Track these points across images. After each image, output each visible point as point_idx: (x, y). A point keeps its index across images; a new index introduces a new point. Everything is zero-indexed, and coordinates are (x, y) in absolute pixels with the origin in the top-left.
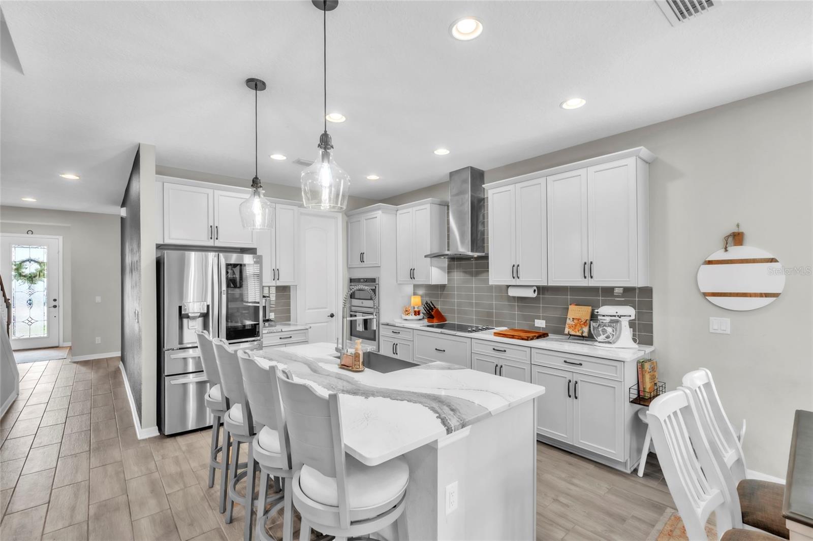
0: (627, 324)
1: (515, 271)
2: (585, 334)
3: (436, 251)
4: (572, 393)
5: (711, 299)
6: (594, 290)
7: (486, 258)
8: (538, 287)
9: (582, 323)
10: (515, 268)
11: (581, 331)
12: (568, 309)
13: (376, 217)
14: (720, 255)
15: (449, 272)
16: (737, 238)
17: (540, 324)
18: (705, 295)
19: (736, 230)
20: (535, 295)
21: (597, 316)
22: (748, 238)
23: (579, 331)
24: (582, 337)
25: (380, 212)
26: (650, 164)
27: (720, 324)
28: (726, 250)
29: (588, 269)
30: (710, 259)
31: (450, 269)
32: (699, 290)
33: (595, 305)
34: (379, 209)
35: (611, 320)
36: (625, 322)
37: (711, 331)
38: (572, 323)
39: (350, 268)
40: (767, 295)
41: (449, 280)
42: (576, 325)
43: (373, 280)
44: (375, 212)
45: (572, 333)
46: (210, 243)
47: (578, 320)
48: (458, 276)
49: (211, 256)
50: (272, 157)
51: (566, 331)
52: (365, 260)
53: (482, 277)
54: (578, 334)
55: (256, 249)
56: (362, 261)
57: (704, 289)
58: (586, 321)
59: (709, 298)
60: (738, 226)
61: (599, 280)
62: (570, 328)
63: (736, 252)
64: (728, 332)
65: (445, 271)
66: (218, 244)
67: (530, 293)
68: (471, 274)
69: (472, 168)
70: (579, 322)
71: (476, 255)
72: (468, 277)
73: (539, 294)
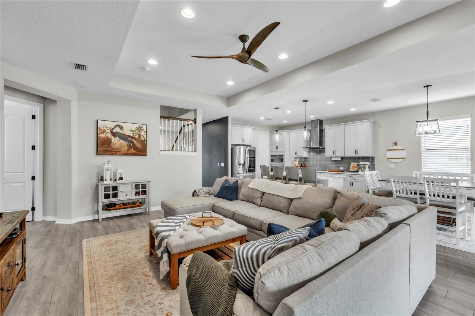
0: (367, 167)
1: (334, 152)
2: (356, 170)
3: (305, 146)
4: (352, 185)
5: (390, 160)
6: (359, 158)
7: (324, 148)
8: (341, 157)
10: (334, 151)
12: (350, 164)
13: (283, 134)
14: (391, 148)
15: (309, 153)
16: (396, 144)
17: (342, 168)
18: (388, 158)
19: (395, 142)
20: (340, 160)
21: (359, 165)
22: (398, 144)
24: (355, 172)
25: (285, 132)
26: (374, 123)
27: (392, 166)
28: (393, 147)
29: (356, 152)
30: (389, 149)
31: (309, 152)
32: (386, 157)
33: (359, 162)
34: (285, 131)
35: (363, 166)
36: (367, 166)
37: (389, 168)
38: (352, 167)
39: (271, 151)
40: (402, 158)
41: (309, 156)
43: (282, 156)
44: (283, 133)
45: (352, 170)
46: (242, 144)
48: (312, 154)
49: (242, 147)
50: (260, 118)
51: (350, 170)
52: (278, 148)
53: (322, 154)
54: (354, 170)
55: (251, 145)
56: (277, 149)
57: (388, 157)
58: (356, 167)
59: (389, 159)
60: (396, 141)
61: (360, 155)
62: (351, 169)
63: (395, 147)
64: (394, 168)
65: (307, 152)
66: (243, 144)
67: (339, 159)
68: (318, 153)
69: (319, 120)
70: (354, 167)
71: (321, 147)
72: (316, 154)
73: (341, 159)
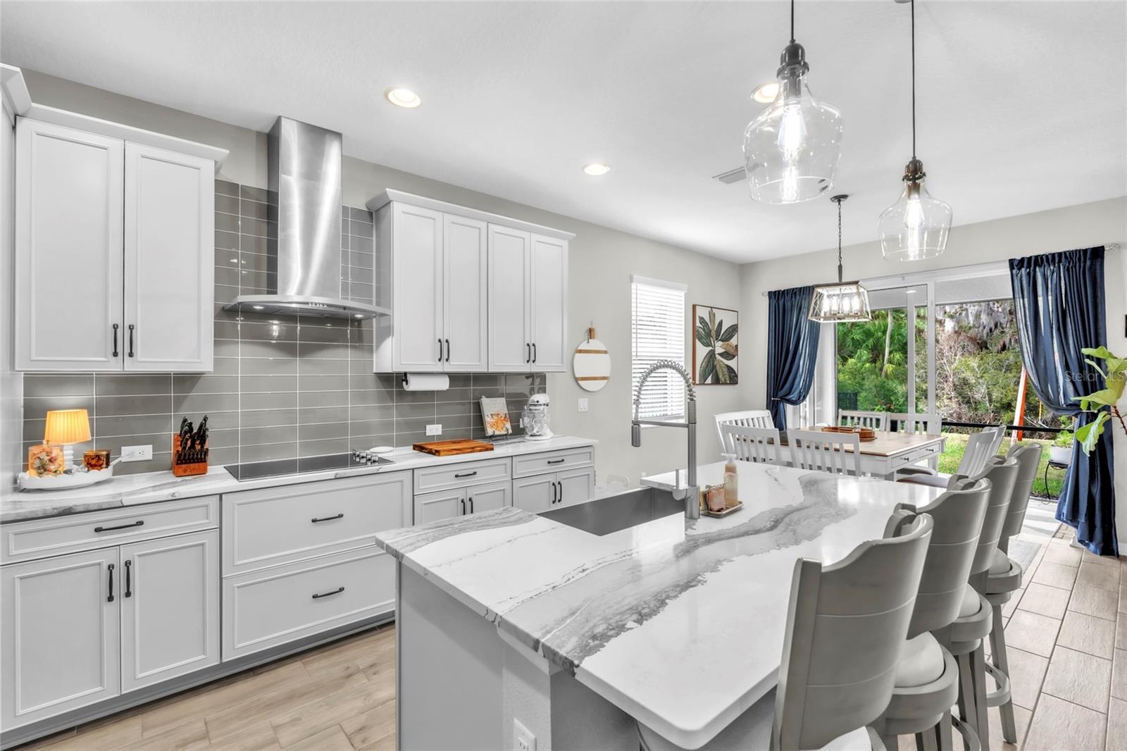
1: (444, 349)
2: (510, 431)
9: (502, 418)
11: (505, 429)
12: (481, 403)
14: (584, 346)
16: (591, 333)
17: (434, 430)
18: (577, 379)
19: (591, 327)
22: (596, 333)
23: (502, 429)
24: (508, 436)
27: (585, 404)
28: (587, 342)
29: (530, 352)
30: (580, 349)
32: (574, 375)
37: (580, 410)
38: (492, 420)
42: (497, 423)
45: (497, 433)
47: (498, 415)
51: (489, 433)
54: (503, 432)
58: (506, 416)
59: (579, 382)
60: (592, 323)
61: (540, 366)
62: (491, 427)
63: (591, 344)
64: (587, 409)
70: (498, 418)
